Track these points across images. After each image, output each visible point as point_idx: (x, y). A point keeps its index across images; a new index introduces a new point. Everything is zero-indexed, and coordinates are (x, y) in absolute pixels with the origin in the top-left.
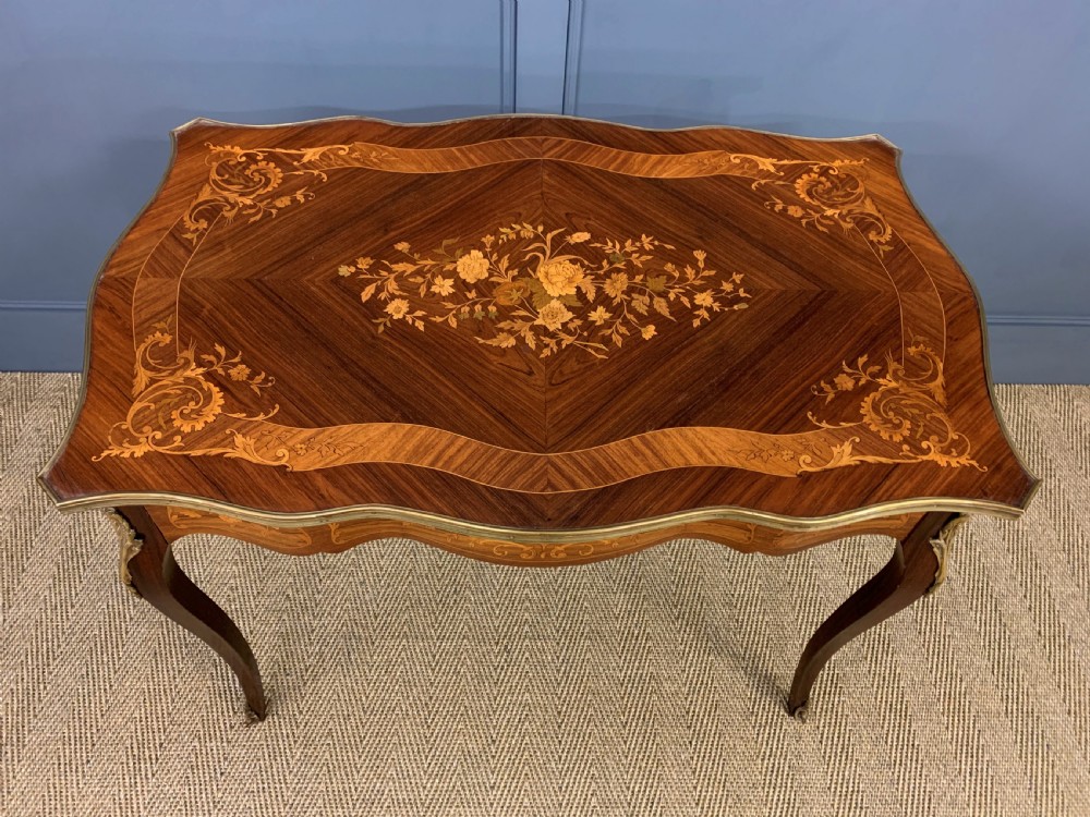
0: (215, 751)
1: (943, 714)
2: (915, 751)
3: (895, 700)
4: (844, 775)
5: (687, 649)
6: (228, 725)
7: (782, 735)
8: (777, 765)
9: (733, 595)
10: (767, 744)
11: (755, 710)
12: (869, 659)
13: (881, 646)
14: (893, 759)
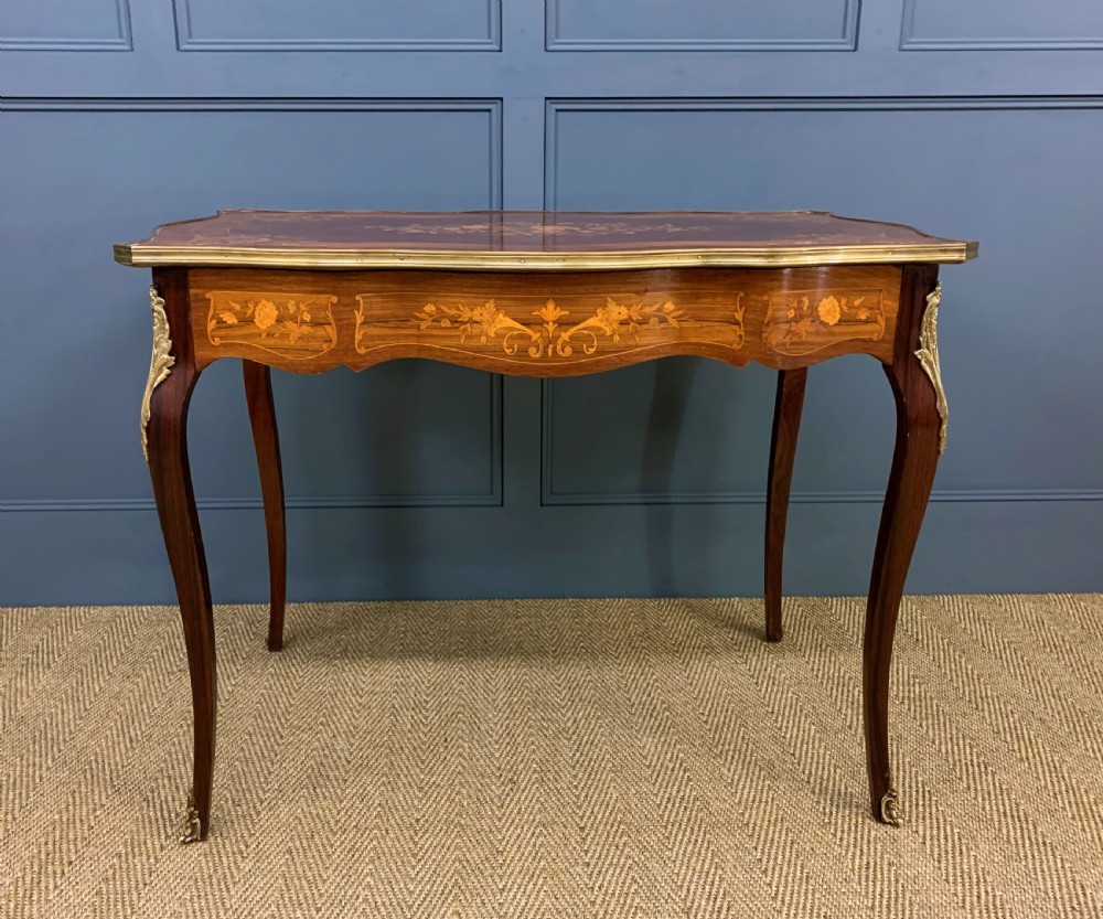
0: (139, 866)
1: (1074, 818)
2: (1049, 848)
3: (1008, 808)
4: (962, 869)
5: (736, 777)
6: (158, 847)
7: (872, 839)
8: (872, 864)
9: (784, 737)
10: (855, 846)
11: (833, 821)
12: (964, 778)
13: (977, 769)
14: (1022, 855)
